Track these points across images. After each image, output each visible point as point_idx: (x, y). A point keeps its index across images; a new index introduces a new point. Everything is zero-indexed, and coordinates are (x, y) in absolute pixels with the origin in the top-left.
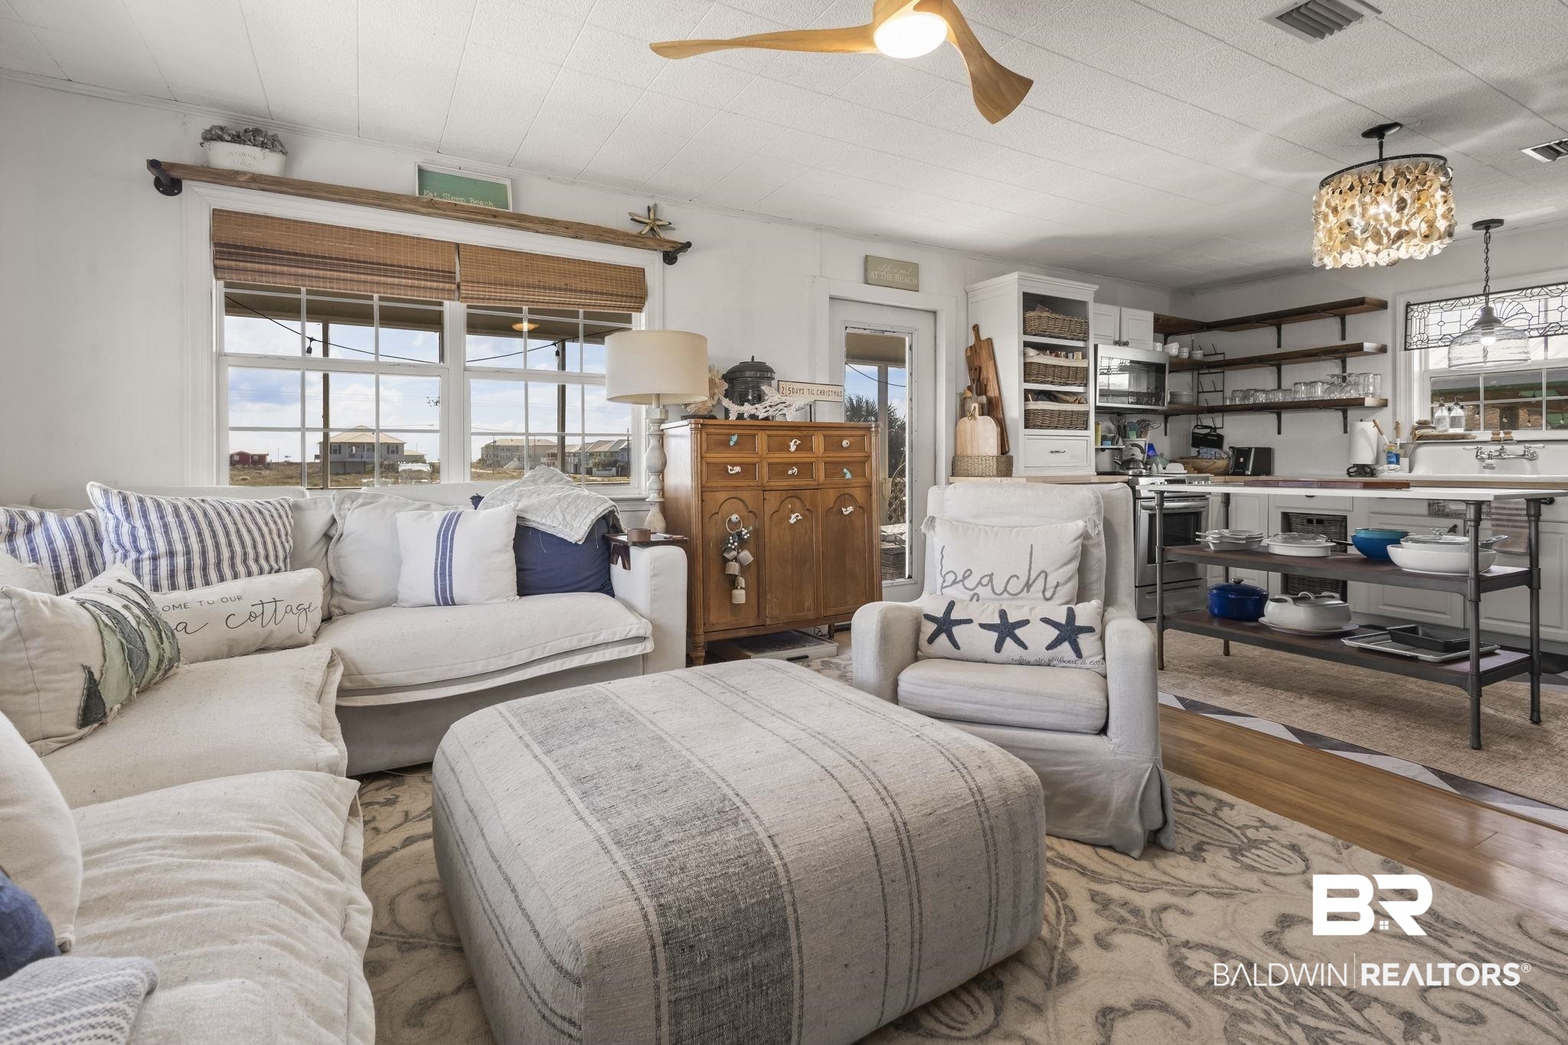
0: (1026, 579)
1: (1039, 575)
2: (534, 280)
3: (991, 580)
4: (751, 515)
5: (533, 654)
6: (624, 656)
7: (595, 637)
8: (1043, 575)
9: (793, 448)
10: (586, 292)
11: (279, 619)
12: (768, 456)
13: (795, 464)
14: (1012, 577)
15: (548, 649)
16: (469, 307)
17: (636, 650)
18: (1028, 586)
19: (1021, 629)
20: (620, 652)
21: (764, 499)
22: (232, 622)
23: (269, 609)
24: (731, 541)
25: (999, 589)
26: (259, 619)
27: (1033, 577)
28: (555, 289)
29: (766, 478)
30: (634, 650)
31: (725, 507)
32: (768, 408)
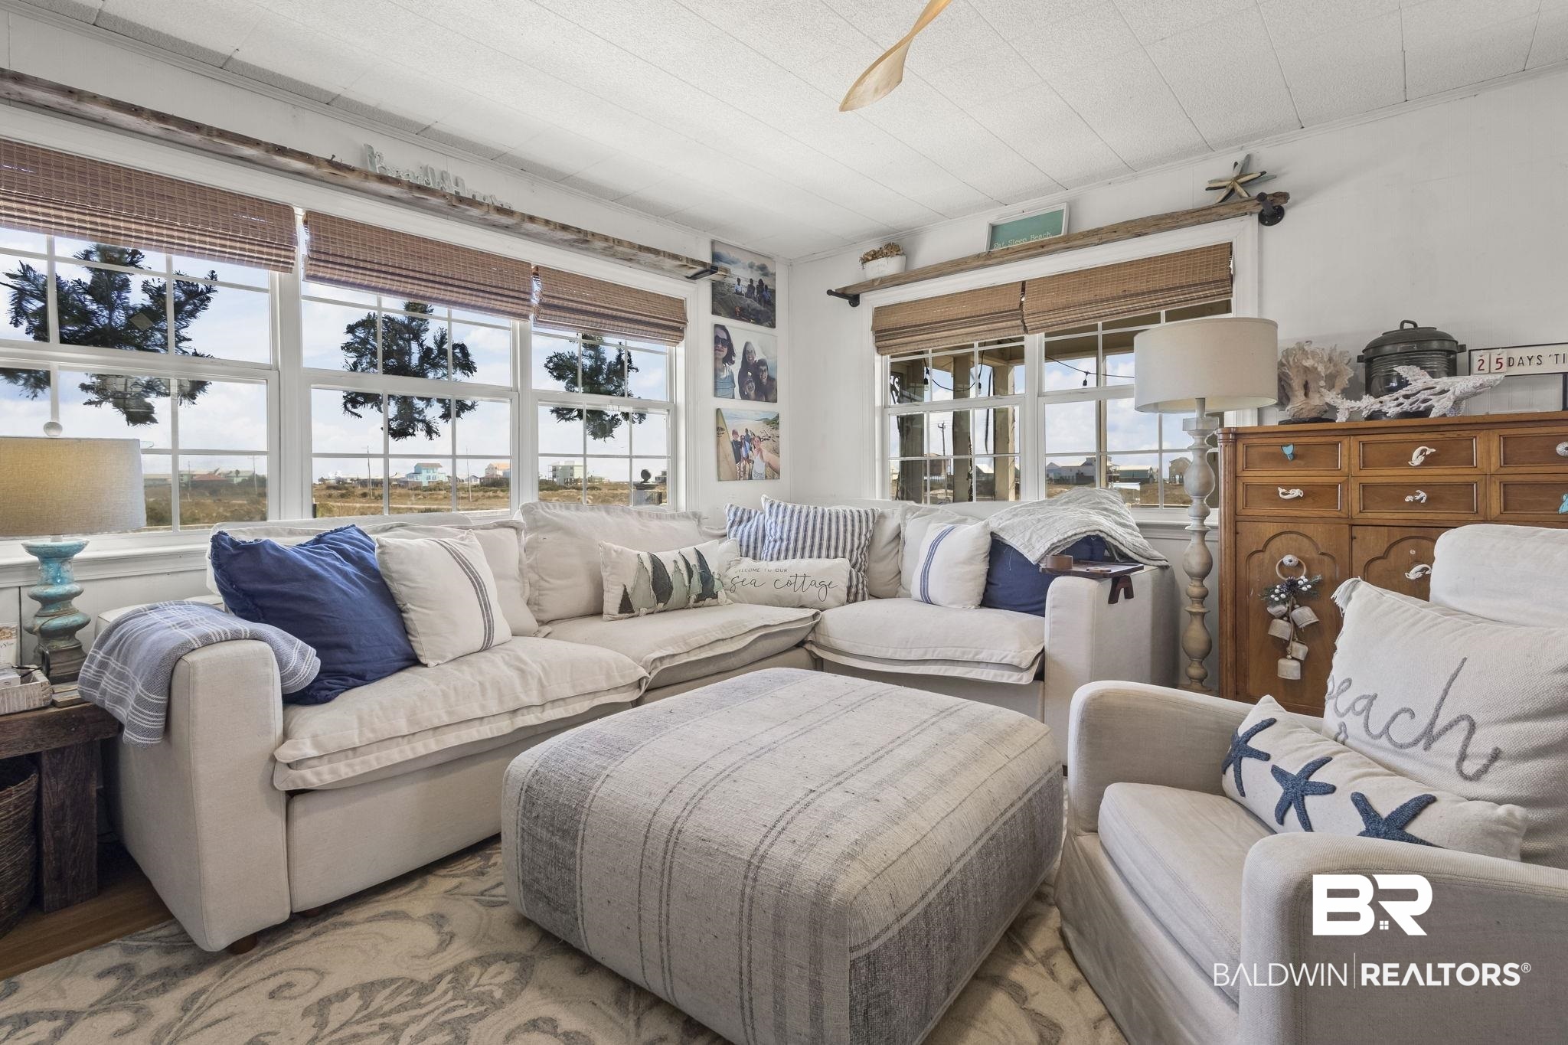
0: (1426, 721)
1: (1457, 721)
2: (1088, 296)
3: (1368, 708)
4: (1326, 558)
5: (925, 653)
6: (998, 680)
7: (977, 654)
8: (1464, 724)
9: (1417, 459)
10: (1149, 292)
11: (805, 587)
12: (1363, 473)
13: (1423, 486)
14: (1404, 710)
15: (936, 653)
16: (1047, 335)
17: (1012, 678)
18: (1429, 737)
19: (1315, 798)
20: (995, 675)
21: (1352, 538)
22: (778, 584)
23: (800, 580)
24: (1277, 591)
25: (1376, 729)
26: (793, 586)
27: (1441, 723)
28: (1114, 299)
29: (1356, 507)
30: (1009, 677)
31: (1277, 543)
32: (1401, 400)
